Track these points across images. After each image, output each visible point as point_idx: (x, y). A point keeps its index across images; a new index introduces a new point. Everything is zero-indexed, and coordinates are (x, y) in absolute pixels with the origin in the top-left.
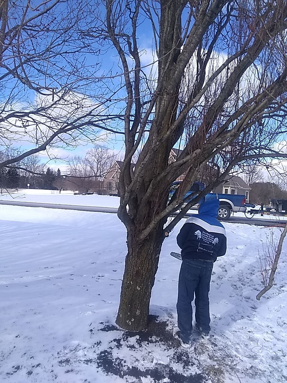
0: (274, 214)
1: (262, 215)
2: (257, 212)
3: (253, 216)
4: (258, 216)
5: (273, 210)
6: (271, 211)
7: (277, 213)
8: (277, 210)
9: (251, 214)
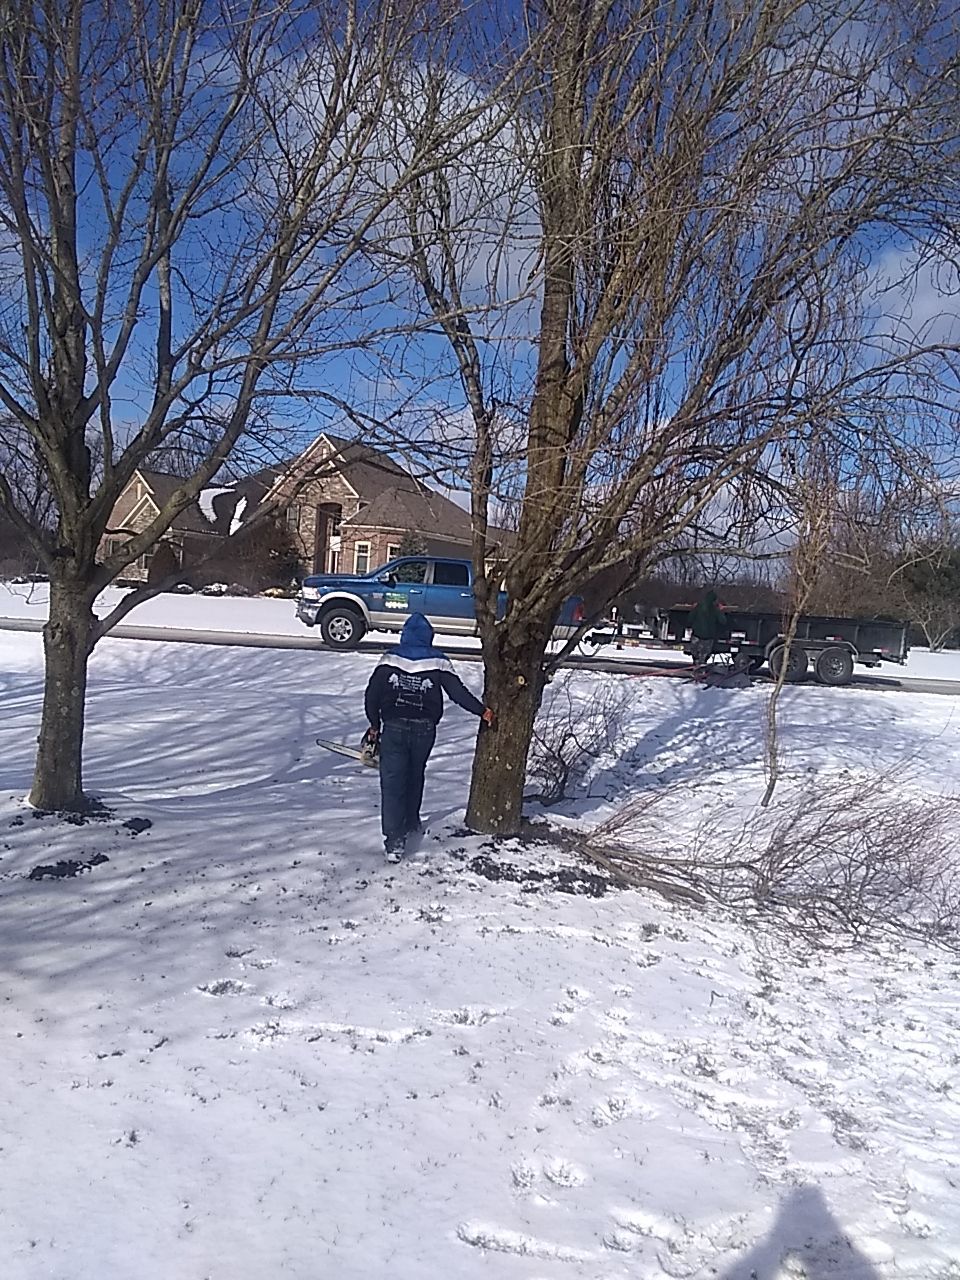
0: (649, 643)
1: (619, 648)
2: (606, 640)
3: (597, 650)
4: (608, 651)
5: (647, 635)
6: (640, 636)
7: (656, 641)
8: (655, 634)
9: (593, 645)
